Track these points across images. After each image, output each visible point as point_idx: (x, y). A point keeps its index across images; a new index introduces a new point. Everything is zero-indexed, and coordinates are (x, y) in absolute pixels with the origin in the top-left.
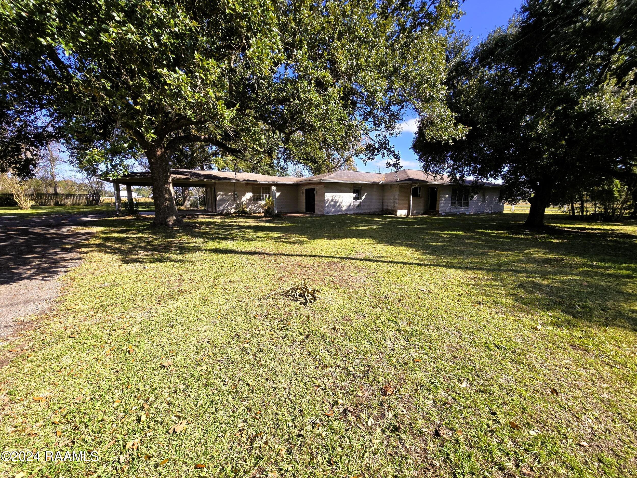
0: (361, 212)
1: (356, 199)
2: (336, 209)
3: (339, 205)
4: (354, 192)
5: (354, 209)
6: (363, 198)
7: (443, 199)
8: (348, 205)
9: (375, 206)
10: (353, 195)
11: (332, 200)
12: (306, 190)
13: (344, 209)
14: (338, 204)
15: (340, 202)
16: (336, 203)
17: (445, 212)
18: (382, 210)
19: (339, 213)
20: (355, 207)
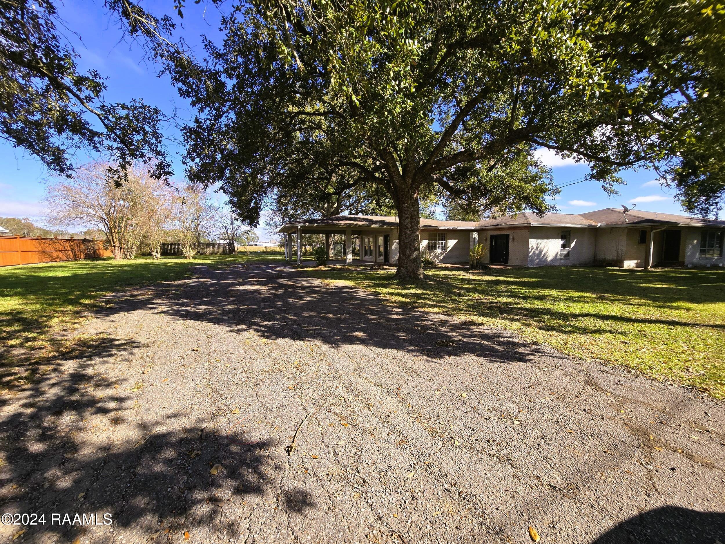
0: (570, 263)
1: (564, 246)
2: (541, 259)
3: (545, 255)
4: (562, 238)
5: (560, 259)
6: (572, 245)
7: (690, 247)
8: (554, 255)
9: (586, 256)
10: (561, 242)
11: (537, 248)
12: (492, 237)
13: (550, 259)
14: (543, 253)
15: (545, 250)
16: (541, 251)
17: (692, 263)
18: (595, 261)
19: (545, 264)
20: (563, 257)
